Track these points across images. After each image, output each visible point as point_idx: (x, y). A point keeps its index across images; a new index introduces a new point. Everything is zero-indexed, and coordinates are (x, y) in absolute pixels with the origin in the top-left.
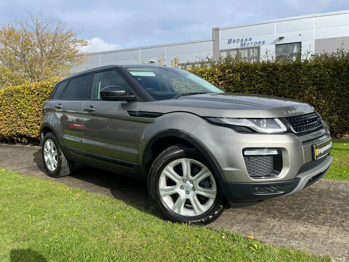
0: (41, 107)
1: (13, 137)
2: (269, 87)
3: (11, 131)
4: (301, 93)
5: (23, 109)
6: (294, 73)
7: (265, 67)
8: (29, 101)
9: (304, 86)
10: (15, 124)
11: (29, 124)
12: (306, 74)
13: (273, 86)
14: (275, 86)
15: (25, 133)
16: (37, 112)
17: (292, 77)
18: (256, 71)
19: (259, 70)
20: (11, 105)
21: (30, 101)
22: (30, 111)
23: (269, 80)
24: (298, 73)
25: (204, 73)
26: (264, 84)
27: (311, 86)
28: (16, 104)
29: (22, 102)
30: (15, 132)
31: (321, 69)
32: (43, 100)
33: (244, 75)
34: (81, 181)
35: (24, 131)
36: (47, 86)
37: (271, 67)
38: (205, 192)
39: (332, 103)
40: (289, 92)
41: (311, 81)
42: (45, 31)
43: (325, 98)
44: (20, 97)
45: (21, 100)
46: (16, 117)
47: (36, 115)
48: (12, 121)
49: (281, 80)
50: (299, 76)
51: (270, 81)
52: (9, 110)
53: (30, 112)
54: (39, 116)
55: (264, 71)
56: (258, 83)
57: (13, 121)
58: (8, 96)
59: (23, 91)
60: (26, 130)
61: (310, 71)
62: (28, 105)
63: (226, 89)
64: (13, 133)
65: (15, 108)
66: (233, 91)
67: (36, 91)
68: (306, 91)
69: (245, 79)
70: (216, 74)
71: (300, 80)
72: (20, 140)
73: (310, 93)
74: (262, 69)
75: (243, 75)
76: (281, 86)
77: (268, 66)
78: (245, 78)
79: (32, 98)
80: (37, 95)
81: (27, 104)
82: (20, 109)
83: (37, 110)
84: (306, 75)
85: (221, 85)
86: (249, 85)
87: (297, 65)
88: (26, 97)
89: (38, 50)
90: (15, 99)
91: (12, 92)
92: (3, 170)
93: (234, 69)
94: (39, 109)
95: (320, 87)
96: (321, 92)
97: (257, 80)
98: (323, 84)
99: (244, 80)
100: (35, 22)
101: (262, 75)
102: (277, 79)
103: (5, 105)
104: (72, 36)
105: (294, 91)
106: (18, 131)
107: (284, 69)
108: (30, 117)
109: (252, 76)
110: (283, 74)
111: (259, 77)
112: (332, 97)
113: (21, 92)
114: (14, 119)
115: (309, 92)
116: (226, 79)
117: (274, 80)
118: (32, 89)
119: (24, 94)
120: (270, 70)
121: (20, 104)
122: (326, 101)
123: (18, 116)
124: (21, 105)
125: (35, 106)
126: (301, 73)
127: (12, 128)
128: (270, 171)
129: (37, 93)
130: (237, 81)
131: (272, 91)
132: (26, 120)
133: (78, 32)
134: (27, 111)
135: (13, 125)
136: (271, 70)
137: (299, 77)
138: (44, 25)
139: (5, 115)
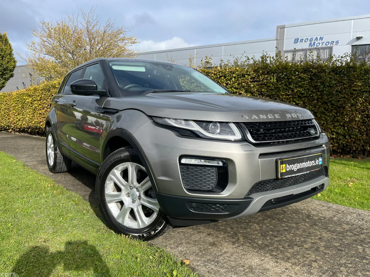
2: (312, 92)
4: (354, 101)
6: (346, 76)
7: (308, 68)
9: (358, 93)
12: (362, 78)
13: (317, 91)
14: (319, 91)
17: (342, 81)
18: (297, 73)
19: (300, 71)
23: (313, 83)
24: (351, 76)
25: (234, 73)
26: (305, 88)
27: (366, 93)
33: (282, 76)
34: (74, 178)
37: (315, 69)
38: (149, 202)
40: (338, 99)
42: (95, 29)
49: (328, 84)
50: (353, 80)
51: (313, 85)
52: (47, 104)
55: (307, 73)
56: (298, 87)
58: (47, 90)
61: (367, 76)
63: (259, 92)
66: (266, 94)
68: (360, 99)
69: (283, 82)
70: (249, 75)
71: (353, 85)
73: (365, 101)
74: (305, 71)
75: (280, 77)
76: (327, 91)
77: (313, 67)
78: (283, 80)
84: (362, 80)
85: (253, 87)
86: (286, 89)
87: (351, 67)
89: (88, 48)
91: (50, 87)
92: (14, 161)
93: (270, 70)
97: (297, 83)
99: (280, 83)
100: (87, 20)
101: (303, 78)
102: (322, 83)
103: (44, 99)
104: (121, 33)
105: (345, 97)
107: (333, 71)
109: (292, 78)
110: (331, 78)
111: (300, 80)
115: (364, 99)
116: (260, 81)
117: (319, 84)
120: (314, 72)
126: (355, 77)
128: (213, 186)
130: (272, 84)
131: (316, 97)
133: (128, 30)
136: (316, 72)
137: (352, 82)
138: (95, 22)
139: (43, 109)
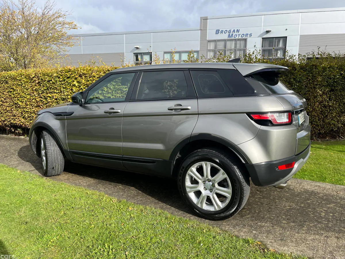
0: (43, 97)
1: (6, 127)
3: (4, 121)
5: (20, 97)
6: (310, 73)
8: (27, 89)
10: (9, 114)
11: (27, 115)
13: (291, 86)
15: (22, 124)
16: (37, 102)
20: (5, 93)
21: (29, 90)
22: (29, 100)
23: (287, 79)
28: (12, 91)
29: (18, 90)
30: (9, 122)
31: (334, 70)
32: (46, 89)
35: (19, 121)
36: (50, 75)
39: (342, 105)
41: (326, 82)
43: (336, 99)
44: (16, 84)
45: (17, 87)
46: (10, 106)
47: (35, 105)
48: (5, 110)
49: (298, 80)
51: (288, 81)
53: (28, 102)
54: (40, 107)
57: (7, 110)
59: (20, 78)
60: (23, 120)
62: (27, 94)
64: (6, 123)
65: (10, 96)
67: (36, 79)
68: (320, 92)
71: (316, 81)
72: (13, 130)
76: (298, 86)
79: (32, 86)
80: (37, 83)
81: (25, 92)
82: (16, 98)
83: (38, 100)
84: (321, 76)
88: (24, 85)
90: (10, 87)
94: (39, 99)
95: (333, 89)
96: (333, 94)
98: (336, 85)
102: (294, 79)
105: (309, 91)
106: (13, 121)
108: (28, 106)
110: (301, 74)
112: (342, 99)
113: (18, 80)
114: (8, 108)
118: (31, 77)
119: (22, 81)
121: (16, 92)
122: (337, 103)
123: (12, 105)
124: (17, 94)
125: (35, 96)
127: (6, 118)
129: (37, 82)
132: (24, 110)
134: (25, 100)
135: (6, 114)
137: (315, 78)
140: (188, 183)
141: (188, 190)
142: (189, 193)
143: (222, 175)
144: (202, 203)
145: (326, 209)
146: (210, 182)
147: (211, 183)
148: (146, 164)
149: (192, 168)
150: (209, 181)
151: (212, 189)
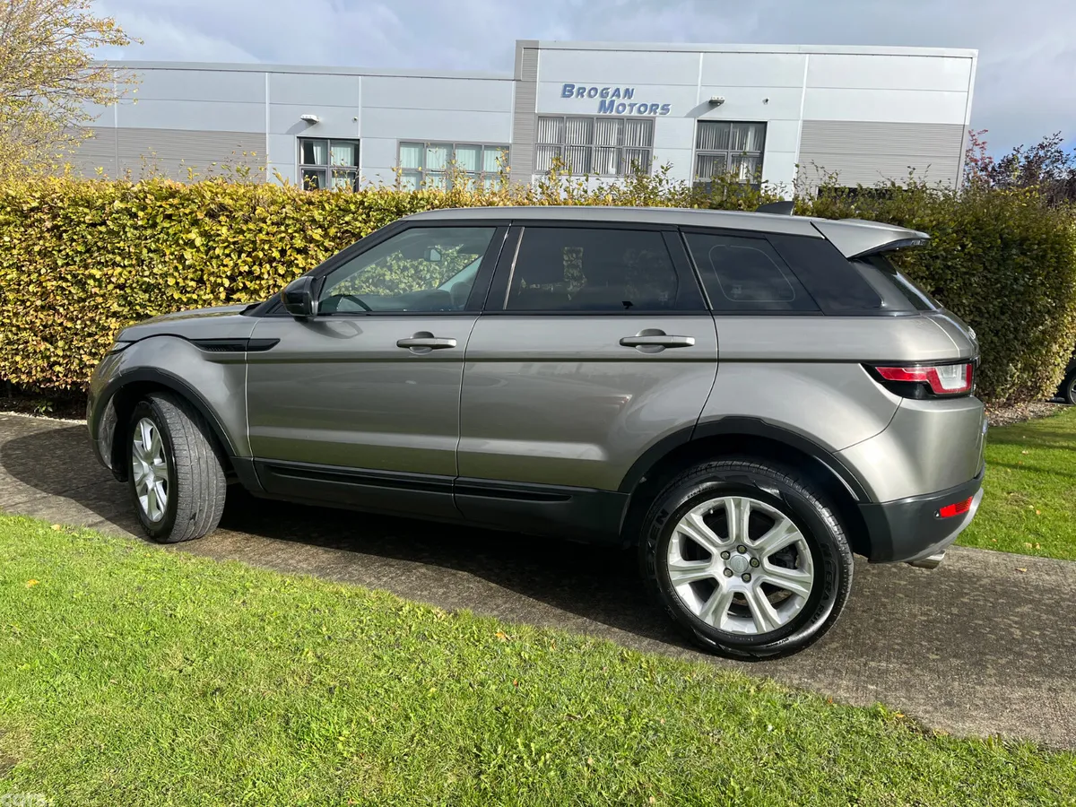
80: (49, 231)
118: (25, 208)
129: (48, 224)
140: (675, 557)
141: (674, 576)
142: (679, 584)
143: (784, 533)
144: (716, 613)
145: (1016, 619)
146: (743, 553)
147: (747, 557)
148: (539, 504)
149: (692, 515)
150: (743, 549)
151: (750, 575)
